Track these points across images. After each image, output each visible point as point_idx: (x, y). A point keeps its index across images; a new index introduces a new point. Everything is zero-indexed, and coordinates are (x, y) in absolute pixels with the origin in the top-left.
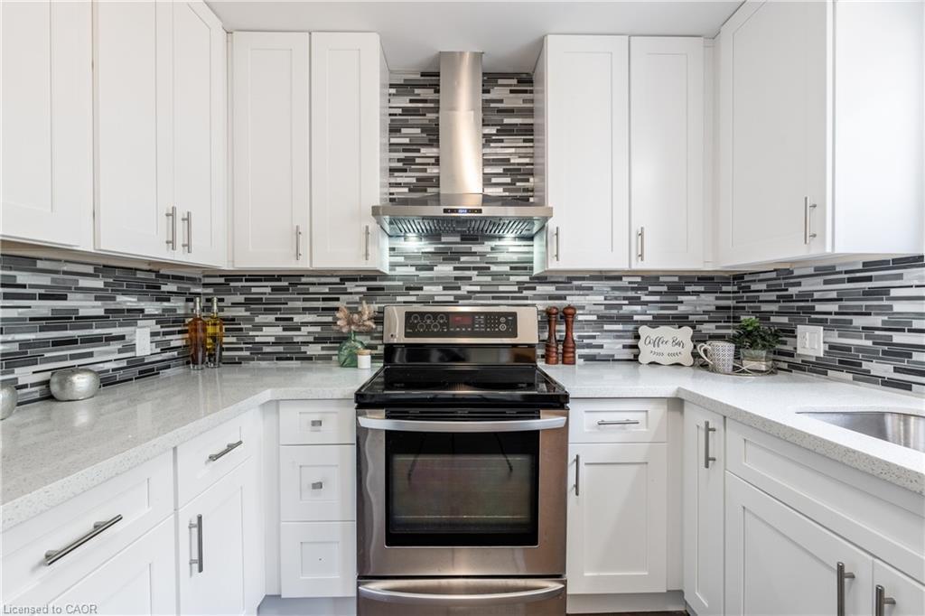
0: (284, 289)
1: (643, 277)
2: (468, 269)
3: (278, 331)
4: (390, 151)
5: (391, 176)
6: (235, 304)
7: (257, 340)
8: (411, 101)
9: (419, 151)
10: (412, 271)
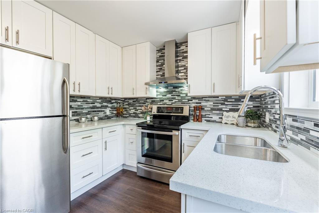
0: (135, 101)
1: (226, 97)
2: (175, 95)
3: (134, 111)
4: (157, 67)
5: (157, 73)
6: (126, 105)
7: (130, 113)
8: (161, 54)
9: (163, 66)
10: (161, 96)
